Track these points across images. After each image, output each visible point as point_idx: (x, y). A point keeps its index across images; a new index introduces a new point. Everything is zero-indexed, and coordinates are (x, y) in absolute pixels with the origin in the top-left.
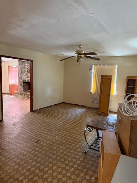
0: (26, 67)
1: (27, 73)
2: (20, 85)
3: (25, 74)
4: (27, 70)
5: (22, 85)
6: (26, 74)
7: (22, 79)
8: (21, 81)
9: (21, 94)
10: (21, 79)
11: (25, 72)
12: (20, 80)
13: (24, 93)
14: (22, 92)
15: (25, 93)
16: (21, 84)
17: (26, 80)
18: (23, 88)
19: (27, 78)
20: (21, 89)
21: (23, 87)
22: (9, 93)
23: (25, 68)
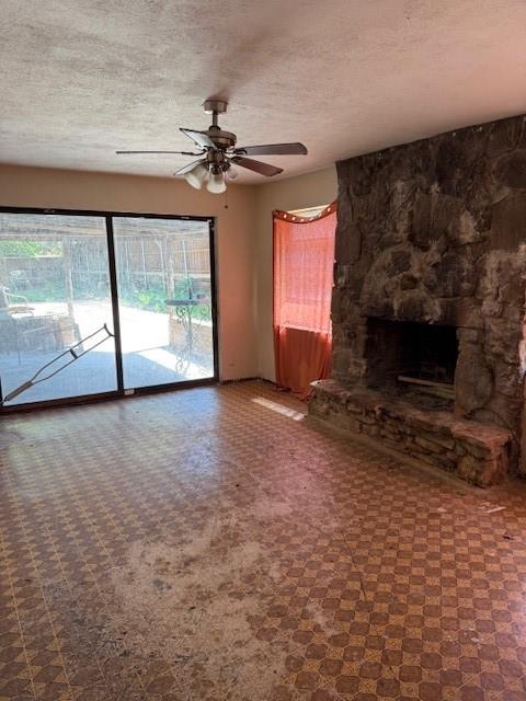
0: (398, 201)
1: (406, 248)
2: (344, 339)
3: (386, 257)
4: (402, 226)
5: (364, 337)
6: (395, 260)
7: (364, 297)
8: (357, 308)
9: (351, 407)
10: (355, 298)
11: (383, 246)
12: (347, 303)
13: (377, 402)
14: (360, 390)
15: (384, 412)
16: (352, 336)
17: (389, 307)
18: (363, 362)
19: (404, 288)
20: (353, 370)
21: (365, 356)
22: (274, 380)
23: (385, 213)
